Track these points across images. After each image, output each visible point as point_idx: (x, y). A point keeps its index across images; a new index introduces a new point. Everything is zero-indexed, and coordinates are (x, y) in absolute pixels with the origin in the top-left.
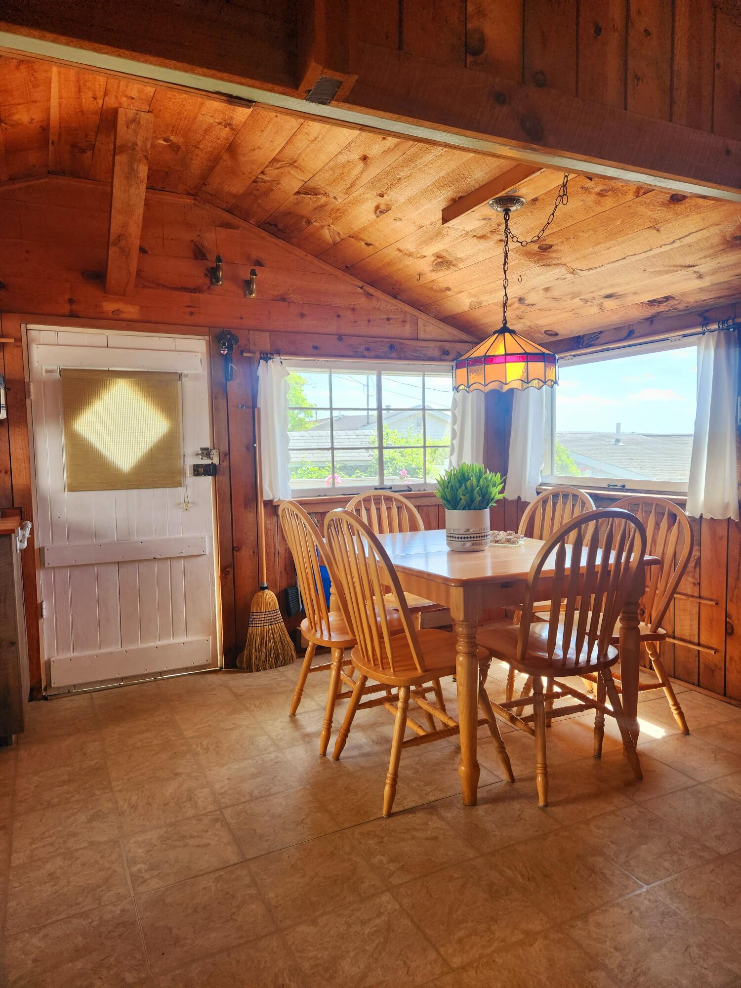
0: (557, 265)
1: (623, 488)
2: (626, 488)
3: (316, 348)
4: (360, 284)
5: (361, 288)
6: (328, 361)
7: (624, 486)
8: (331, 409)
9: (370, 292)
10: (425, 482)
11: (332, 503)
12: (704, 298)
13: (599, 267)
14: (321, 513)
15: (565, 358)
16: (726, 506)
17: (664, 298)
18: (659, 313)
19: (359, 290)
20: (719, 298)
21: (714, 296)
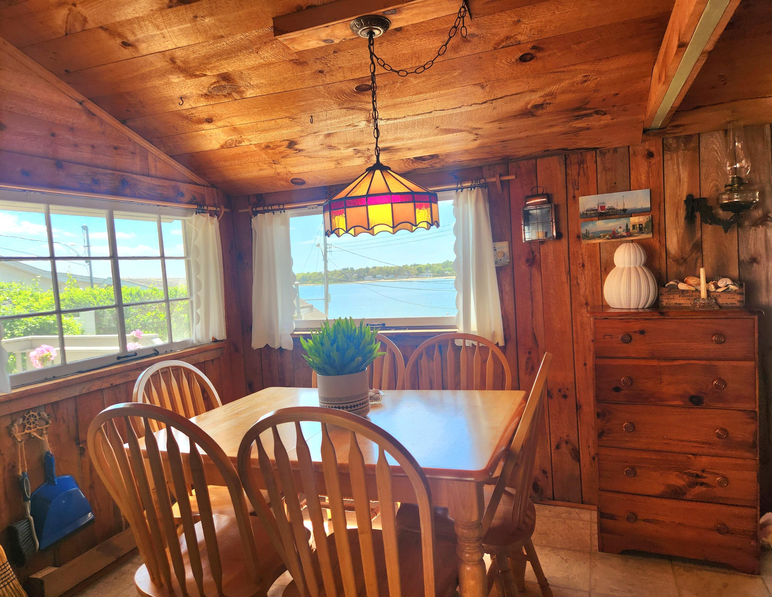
0: (360, 109)
1: (384, 327)
2: (386, 326)
3: (25, 173)
4: (81, 97)
5: (81, 103)
6: (43, 193)
7: (384, 325)
8: (53, 258)
9: (92, 111)
10: (172, 342)
11: (67, 386)
12: (463, 159)
13: (400, 118)
14: (52, 404)
15: (309, 207)
16: (494, 335)
17: (430, 156)
18: (415, 170)
19: (77, 105)
20: (474, 160)
21: (471, 158)
